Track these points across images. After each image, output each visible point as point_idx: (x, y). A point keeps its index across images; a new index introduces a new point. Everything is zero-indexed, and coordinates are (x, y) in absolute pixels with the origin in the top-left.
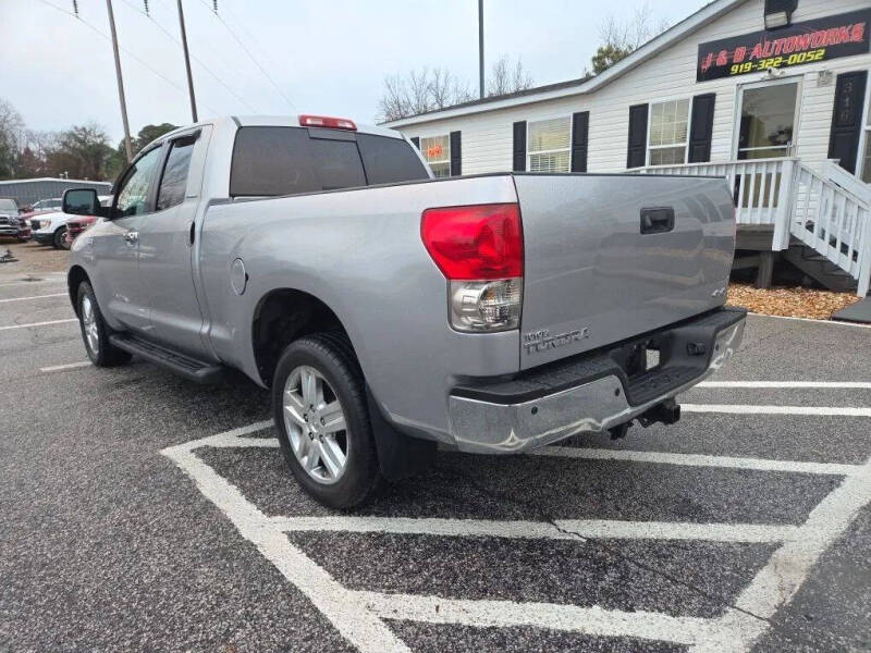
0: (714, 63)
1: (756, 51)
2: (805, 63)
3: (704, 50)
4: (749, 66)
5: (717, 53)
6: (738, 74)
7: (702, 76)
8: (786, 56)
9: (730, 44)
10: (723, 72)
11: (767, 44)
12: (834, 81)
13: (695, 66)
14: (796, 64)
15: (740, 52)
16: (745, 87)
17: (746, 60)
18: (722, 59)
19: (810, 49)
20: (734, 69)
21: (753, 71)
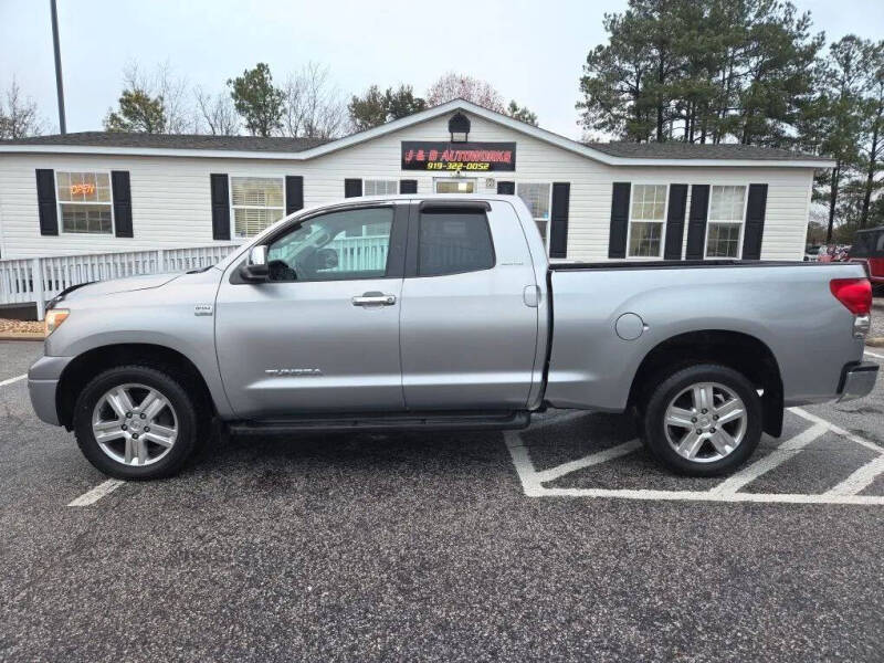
0: (414, 158)
1: (445, 156)
2: (477, 170)
3: (406, 146)
4: (440, 165)
5: (416, 151)
6: (433, 169)
7: (406, 166)
8: (465, 163)
9: (427, 146)
10: (422, 166)
11: (452, 152)
12: (496, 185)
13: (400, 157)
14: (472, 170)
15: (433, 154)
16: (438, 180)
17: (438, 161)
18: (421, 156)
19: (479, 162)
20: (430, 165)
21: (444, 169)
